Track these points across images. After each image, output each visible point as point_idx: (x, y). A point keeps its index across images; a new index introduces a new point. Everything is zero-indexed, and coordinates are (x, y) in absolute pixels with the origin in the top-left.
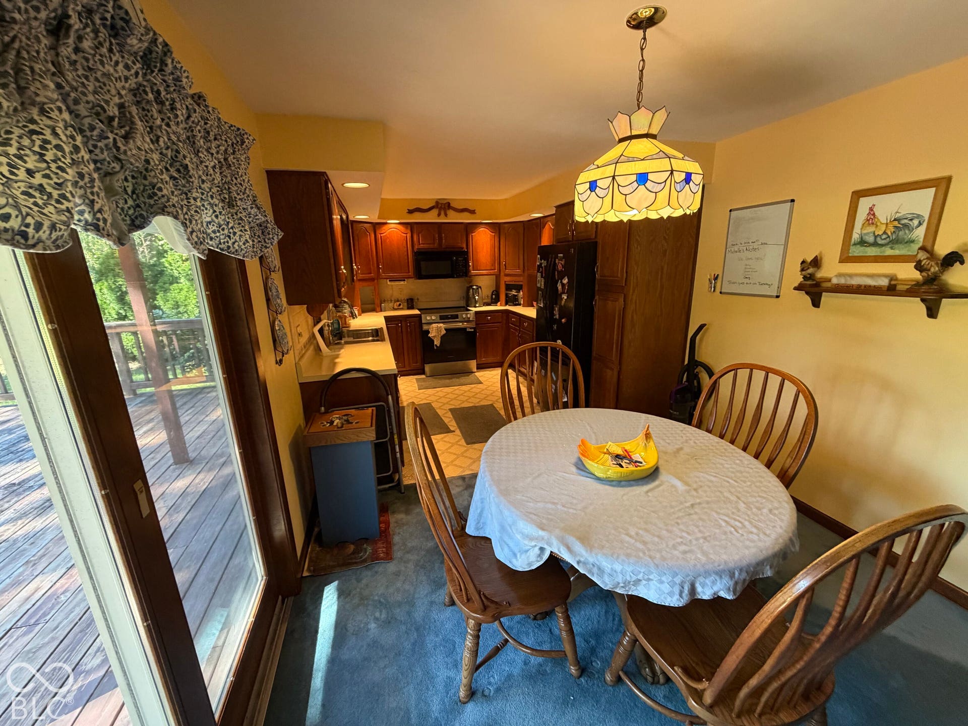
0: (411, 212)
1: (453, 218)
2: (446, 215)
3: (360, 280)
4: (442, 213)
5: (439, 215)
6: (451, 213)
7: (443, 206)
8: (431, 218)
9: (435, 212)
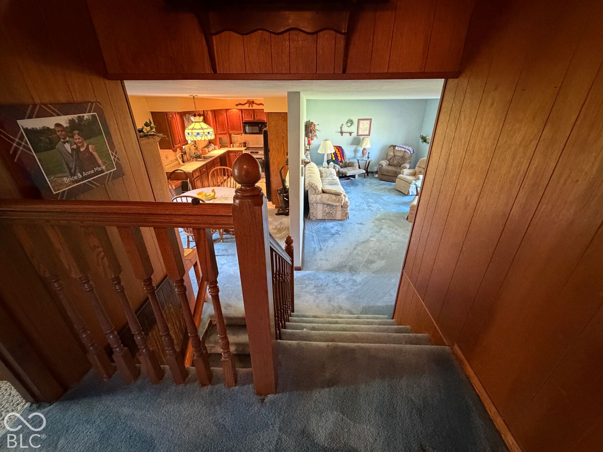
0: (237, 105)
1: (255, 107)
2: (252, 107)
3: (219, 134)
4: (251, 105)
5: (249, 107)
6: (254, 105)
7: (252, 103)
8: (246, 107)
9: (247, 105)
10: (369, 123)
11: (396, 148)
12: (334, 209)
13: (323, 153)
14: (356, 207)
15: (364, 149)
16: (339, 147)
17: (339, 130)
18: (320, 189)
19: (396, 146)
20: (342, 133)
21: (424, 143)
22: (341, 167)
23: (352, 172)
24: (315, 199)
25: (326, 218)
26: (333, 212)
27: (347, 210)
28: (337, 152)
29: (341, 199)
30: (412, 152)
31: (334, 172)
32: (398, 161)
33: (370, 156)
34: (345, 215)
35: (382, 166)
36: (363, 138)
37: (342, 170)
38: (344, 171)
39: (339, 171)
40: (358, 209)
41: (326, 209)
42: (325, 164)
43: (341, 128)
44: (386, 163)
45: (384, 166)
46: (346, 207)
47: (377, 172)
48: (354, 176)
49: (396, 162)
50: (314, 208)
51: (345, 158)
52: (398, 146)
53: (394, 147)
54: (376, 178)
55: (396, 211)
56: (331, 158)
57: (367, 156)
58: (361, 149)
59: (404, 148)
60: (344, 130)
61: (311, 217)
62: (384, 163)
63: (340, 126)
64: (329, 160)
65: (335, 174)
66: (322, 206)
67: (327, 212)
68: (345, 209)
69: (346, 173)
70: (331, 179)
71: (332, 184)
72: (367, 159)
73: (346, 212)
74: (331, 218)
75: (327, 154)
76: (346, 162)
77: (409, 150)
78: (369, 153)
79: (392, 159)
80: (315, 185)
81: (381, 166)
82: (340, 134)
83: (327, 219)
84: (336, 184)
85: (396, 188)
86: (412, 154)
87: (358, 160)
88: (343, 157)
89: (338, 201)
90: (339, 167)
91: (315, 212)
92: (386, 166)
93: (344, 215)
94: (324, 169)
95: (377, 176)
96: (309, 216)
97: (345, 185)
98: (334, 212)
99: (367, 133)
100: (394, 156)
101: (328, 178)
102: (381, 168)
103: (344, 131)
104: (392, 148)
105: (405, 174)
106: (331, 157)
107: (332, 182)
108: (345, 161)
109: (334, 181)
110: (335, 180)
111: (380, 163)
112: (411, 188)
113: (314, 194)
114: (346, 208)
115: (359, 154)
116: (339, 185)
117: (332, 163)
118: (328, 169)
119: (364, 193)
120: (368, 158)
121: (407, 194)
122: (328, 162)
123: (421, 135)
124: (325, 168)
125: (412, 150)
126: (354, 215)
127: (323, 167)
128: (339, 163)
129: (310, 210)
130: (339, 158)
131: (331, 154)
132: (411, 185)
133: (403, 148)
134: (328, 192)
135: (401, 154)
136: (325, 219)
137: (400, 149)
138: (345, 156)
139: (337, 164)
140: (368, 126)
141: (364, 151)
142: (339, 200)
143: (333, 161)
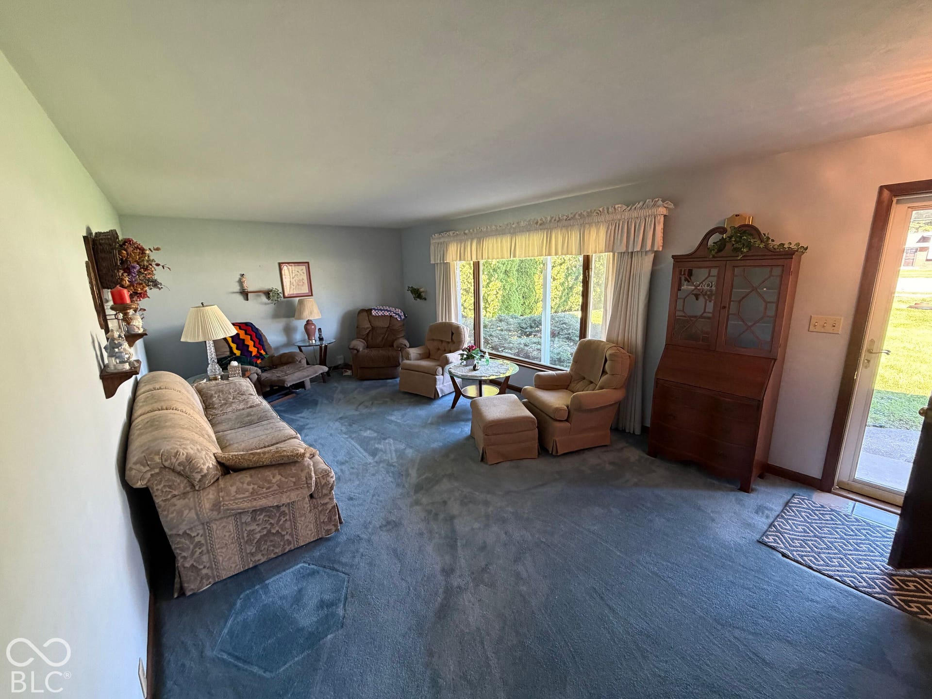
10: (305, 271)
11: (374, 312)
12: (284, 514)
13: (201, 339)
14: (343, 467)
15: (308, 322)
16: (247, 324)
17: (237, 288)
18: (208, 463)
19: (371, 310)
20: (245, 294)
21: (418, 299)
22: (264, 370)
23: (296, 374)
24: (193, 514)
25: (260, 558)
26: (282, 527)
27: (331, 499)
28: (242, 335)
29: (303, 475)
30: (403, 317)
31: (247, 385)
32: (383, 338)
33: (323, 335)
34: (330, 519)
35: (358, 351)
36: (300, 302)
37: (265, 375)
38: (274, 378)
39: (259, 379)
40: (351, 474)
41: (254, 527)
42: (214, 368)
43: (241, 282)
44: (363, 345)
45: (361, 350)
46: (325, 491)
47: (347, 366)
48: (301, 385)
49: (380, 339)
50: (199, 545)
51: (266, 347)
52: (375, 310)
53: (369, 311)
54: (349, 377)
55: (441, 444)
56: (228, 353)
57: (317, 335)
58: (300, 324)
59: (387, 310)
60: (250, 286)
61: (191, 587)
62: (359, 344)
63: (237, 279)
64: (226, 358)
65: (253, 390)
66: (231, 527)
67: (258, 536)
68: (326, 500)
69: (284, 381)
70: (241, 406)
71: (251, 423)
72: (318, 343)
73: (330, 506)
74: (278, 551)
75: (215, 342)
76: (272, 357)
77: (398, 314)
78: (320, 329)
79: (370, 335)
80: (182, 458)
81: (356, 352)
82: (240, 298)
83: (263, 560)
84: (262, 418)
85: (403, 390)
86: (404, 319)
87: (300, 347)
88: (263, 346)
89: (297, 486)
90: (259, 371)
91: (205, 558)
92: (364, 349)
93: (324, 518)
94: (214, 382)
95: (349, 373)
96: (177, 586)
97: (285, 411)
98: (288, 524)
99: (305, 290)
100: (373, 328)
101: (234, 406)
102: (356, 355)
103: (249, 289)
104: (365, 314)
105: (412, 358)
106: (228, 349)
107: (249, 415)
108: (270, 354)
109: (254, 409)
110: (258, 405)
111: (351, 346)
112: (438, 383)
113: (185, 494)
114: (326, 495)
115: (299, 336)
116: (272, 418)
117: (235, 363)
118: (225, 382)
119: (341, 418)
120: (321, 339)
121: (433, 397)
122: (223, 363)
123: (409, 287)
124: (216, 379)
125: (402, 314)
126: (351, 499)
127: (210, 380)
128: (254, 360)
129: (180, 562)
130: (254, 351)
131: (225, 339)
132: (437, 377)
133: (384, 310)
134: (245, 465)
135: (385, 324)
136: (255, 567)
137: (380, 313)
138: (265, 344)
139: (251, 364)
140: (305, 277)
141: (308, 327)
142: (299, 479)
143: (236, 359)
